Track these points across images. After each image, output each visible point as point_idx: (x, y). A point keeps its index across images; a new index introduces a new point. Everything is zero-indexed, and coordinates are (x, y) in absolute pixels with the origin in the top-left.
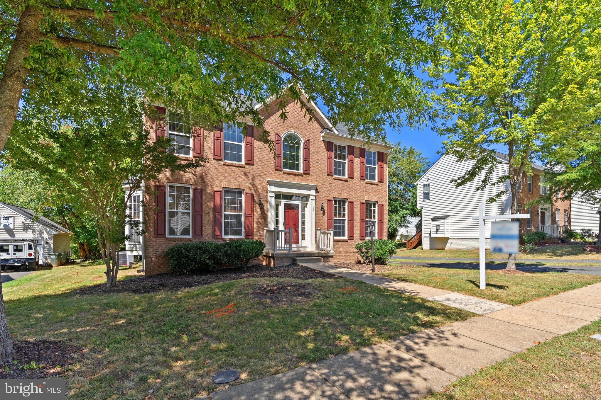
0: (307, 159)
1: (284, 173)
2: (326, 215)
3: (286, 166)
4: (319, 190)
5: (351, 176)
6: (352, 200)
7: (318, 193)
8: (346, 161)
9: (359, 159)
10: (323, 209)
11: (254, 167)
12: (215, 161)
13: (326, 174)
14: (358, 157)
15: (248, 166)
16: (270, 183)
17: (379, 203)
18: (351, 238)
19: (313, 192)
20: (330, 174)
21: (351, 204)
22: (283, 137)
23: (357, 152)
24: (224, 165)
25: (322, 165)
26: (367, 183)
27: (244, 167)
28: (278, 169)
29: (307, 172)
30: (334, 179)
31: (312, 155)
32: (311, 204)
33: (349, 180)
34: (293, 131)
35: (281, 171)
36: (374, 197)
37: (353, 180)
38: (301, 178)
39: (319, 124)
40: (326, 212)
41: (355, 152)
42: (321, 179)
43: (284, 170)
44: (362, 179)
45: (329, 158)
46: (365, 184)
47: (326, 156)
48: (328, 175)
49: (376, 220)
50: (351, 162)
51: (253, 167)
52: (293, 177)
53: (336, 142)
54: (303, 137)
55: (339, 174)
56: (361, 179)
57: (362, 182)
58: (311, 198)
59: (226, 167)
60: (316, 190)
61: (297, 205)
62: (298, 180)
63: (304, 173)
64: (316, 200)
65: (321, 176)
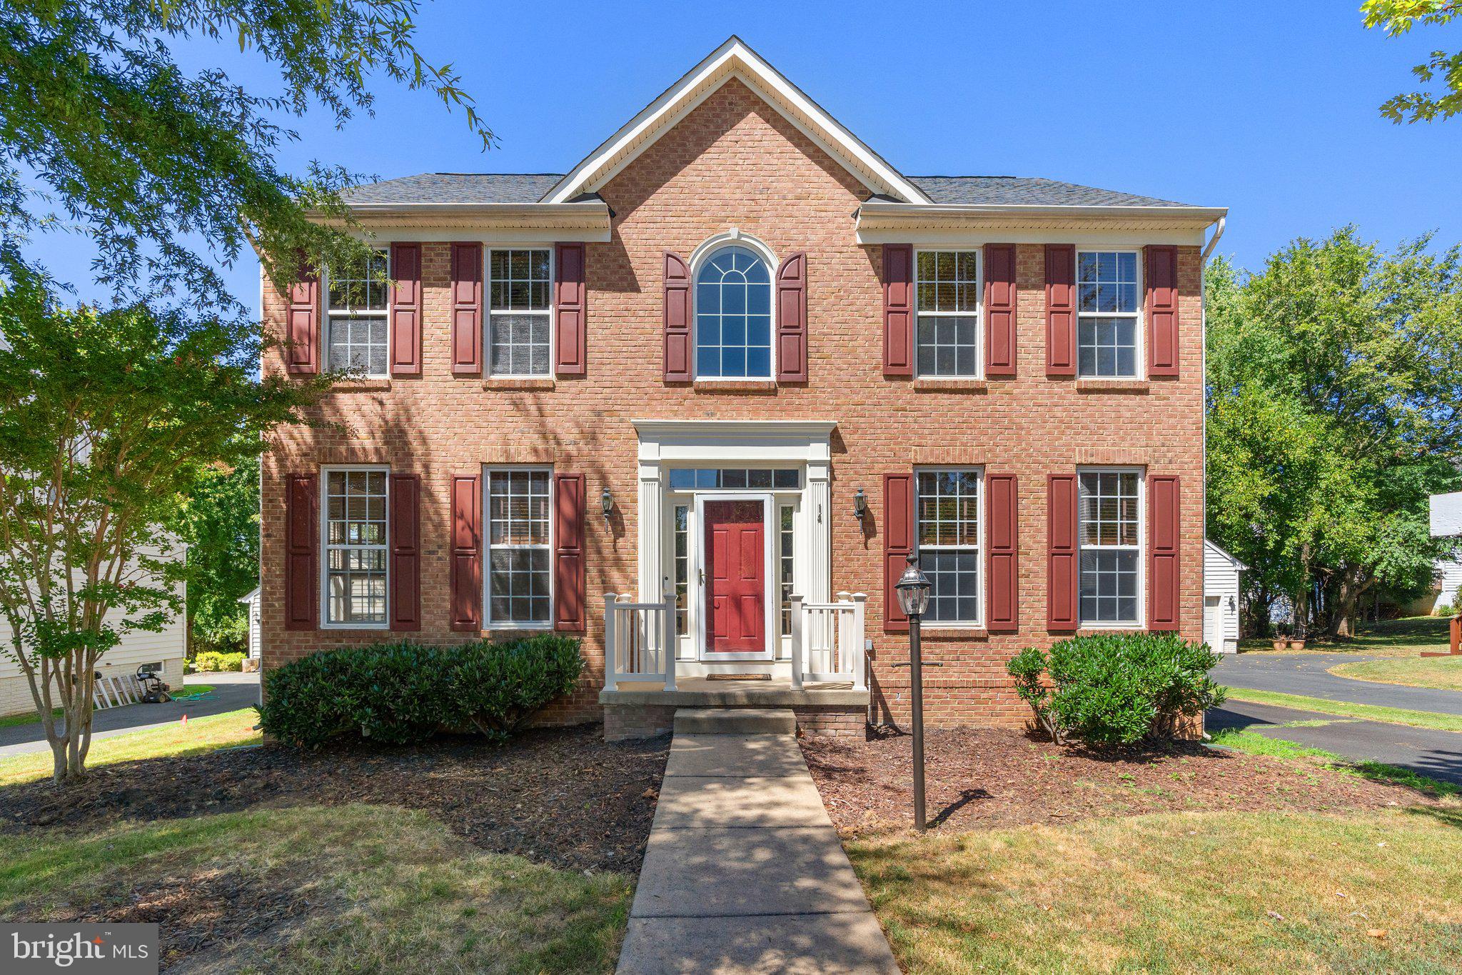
0: (795, 329)
1: (698, 392)
2: (880, 537)
3: (708, 365)
4: (847, 438)
5: (1003, 370)
6: (1007, 469)
7: (844, 450)
8: (980, 312)
9: (1042, 295)
10: (864, 514)
11: (589, 382)
12: (459, 383)
13: (878, 374)
14: (1035, 287)
15: (565, 383)
16: (644, 433)
17: (1156, 470)
18: (1004, 623)
19: (819, 451)
20: (895, 372)
21: (1005, 486)
22: (693, 264)
23: (1034, 266)
24: (485, 389)
25: (860, 341)
26: (1083, 391)
27: (552, 389)
28: (676, 380)
29: (796, 378)
30: (918, 391)
31: (815, 310)
32: (812, 497)
33: (989, 385)
34: (734, 233)
35: (688, 384)
36: (1125, 445)
37: (1009, 385)
38: (771, 401)
39: (848, 187)
40: (879, 524)
41: (1020, 269)
42: (857, 398)
43: (700, 379)
44: (1058, 373)
45: (895, 309)
46: (1073, 397)
47: (879, 302)
48: (889, 377)
49: (1142, 545)
50: (1002, 311)
51: (583, 383)
52: (736, 400)
53: (927, 242)
54: (778, 248)
55: (946, 369)
56: (1051, 377)
57: (1058, 387)
58: (811, 472)
59: (492, 395)
60: (836, 442)
61: (759, 505)
62: (756, 412)
63: (782, 384)
64: (833, 478)
65: (856, 385)
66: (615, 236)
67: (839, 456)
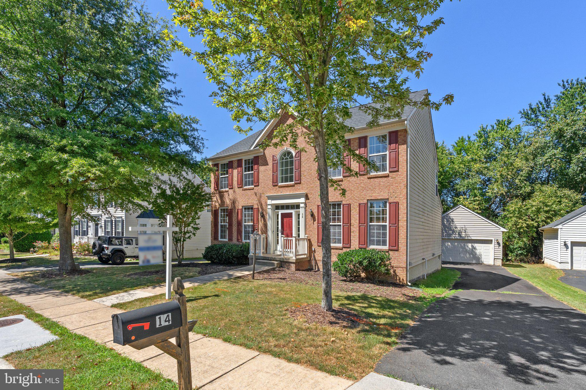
0: (298, 170)
1: (279, 187)
3: (281, 180)
4: (309, 196)
7: (309, 199)
10: (312, 215)
11: (259, 187)
13: (316, 179)
16: (269, 198)
19: (303, 200)
22: (278, 157)
25: (313, 171)
28: (275, 184)
29: (298, 182)
32: (302, 211)
34: (285, 148)
35: (277, 186)
38: (293, 188)
40: (316, 218)
43: (280, 184)
52: (287, 188)
54: (295, 150)
58: (302, 205)
60: (307, 197)
61: (292, 213)
62: (290, 191)
63: (296, 184)
64: (306, 206)
65: (311, 182)
66: (264, 153)
67: (307, 201)
